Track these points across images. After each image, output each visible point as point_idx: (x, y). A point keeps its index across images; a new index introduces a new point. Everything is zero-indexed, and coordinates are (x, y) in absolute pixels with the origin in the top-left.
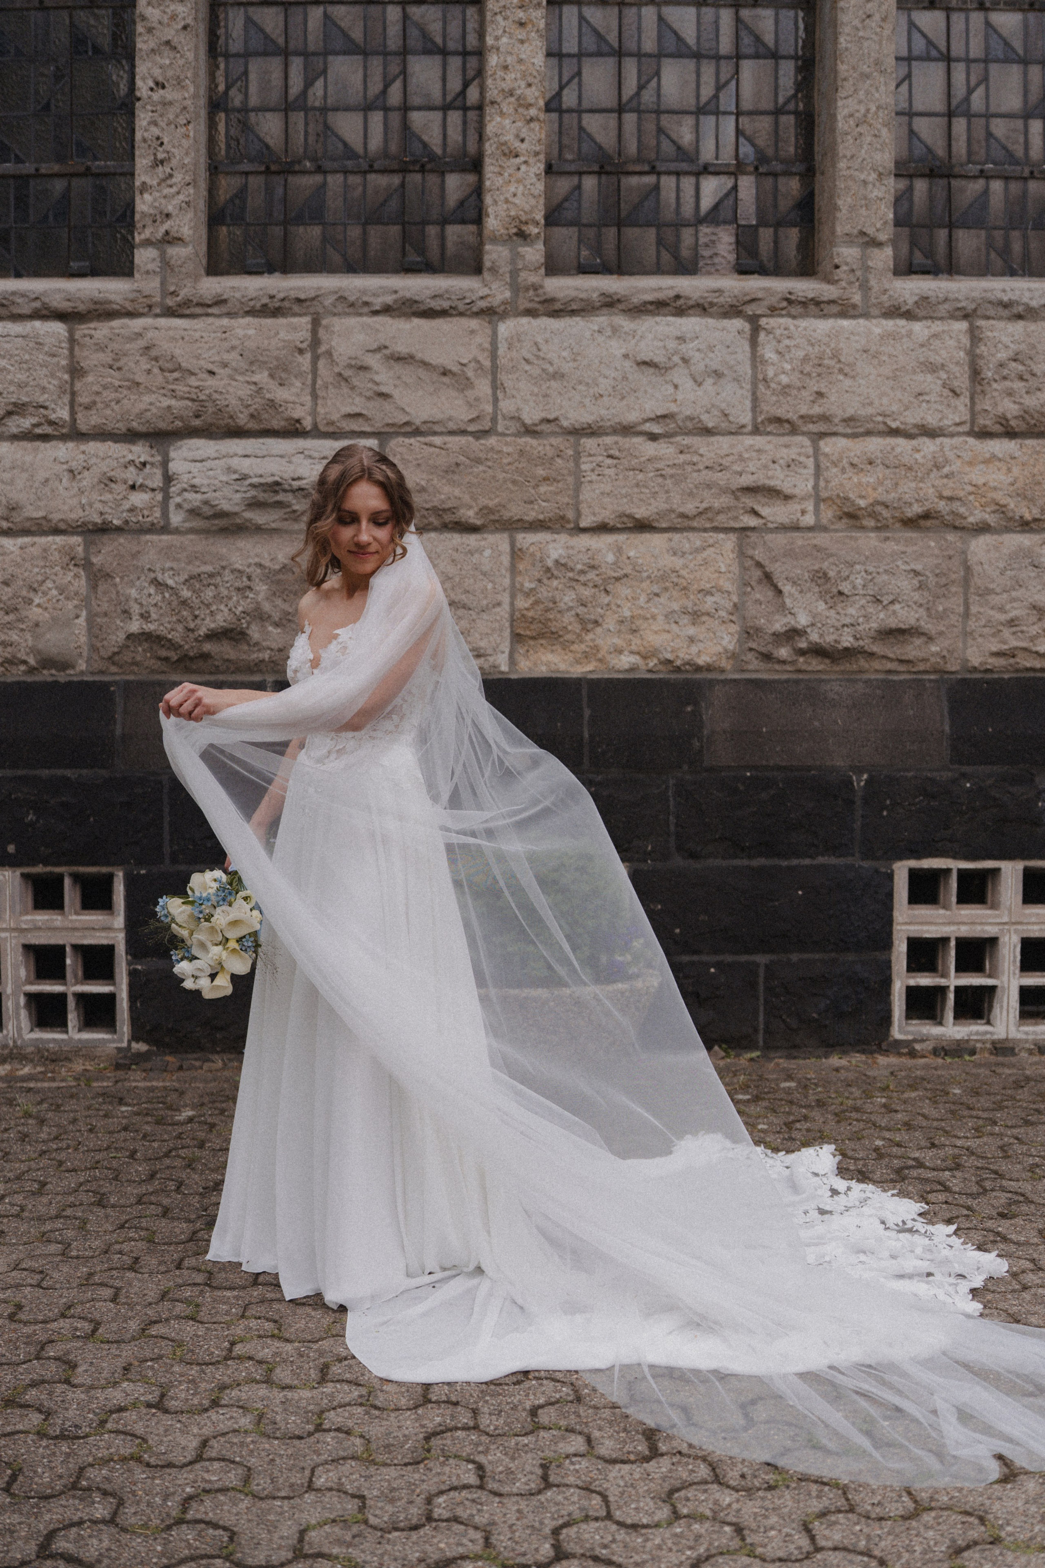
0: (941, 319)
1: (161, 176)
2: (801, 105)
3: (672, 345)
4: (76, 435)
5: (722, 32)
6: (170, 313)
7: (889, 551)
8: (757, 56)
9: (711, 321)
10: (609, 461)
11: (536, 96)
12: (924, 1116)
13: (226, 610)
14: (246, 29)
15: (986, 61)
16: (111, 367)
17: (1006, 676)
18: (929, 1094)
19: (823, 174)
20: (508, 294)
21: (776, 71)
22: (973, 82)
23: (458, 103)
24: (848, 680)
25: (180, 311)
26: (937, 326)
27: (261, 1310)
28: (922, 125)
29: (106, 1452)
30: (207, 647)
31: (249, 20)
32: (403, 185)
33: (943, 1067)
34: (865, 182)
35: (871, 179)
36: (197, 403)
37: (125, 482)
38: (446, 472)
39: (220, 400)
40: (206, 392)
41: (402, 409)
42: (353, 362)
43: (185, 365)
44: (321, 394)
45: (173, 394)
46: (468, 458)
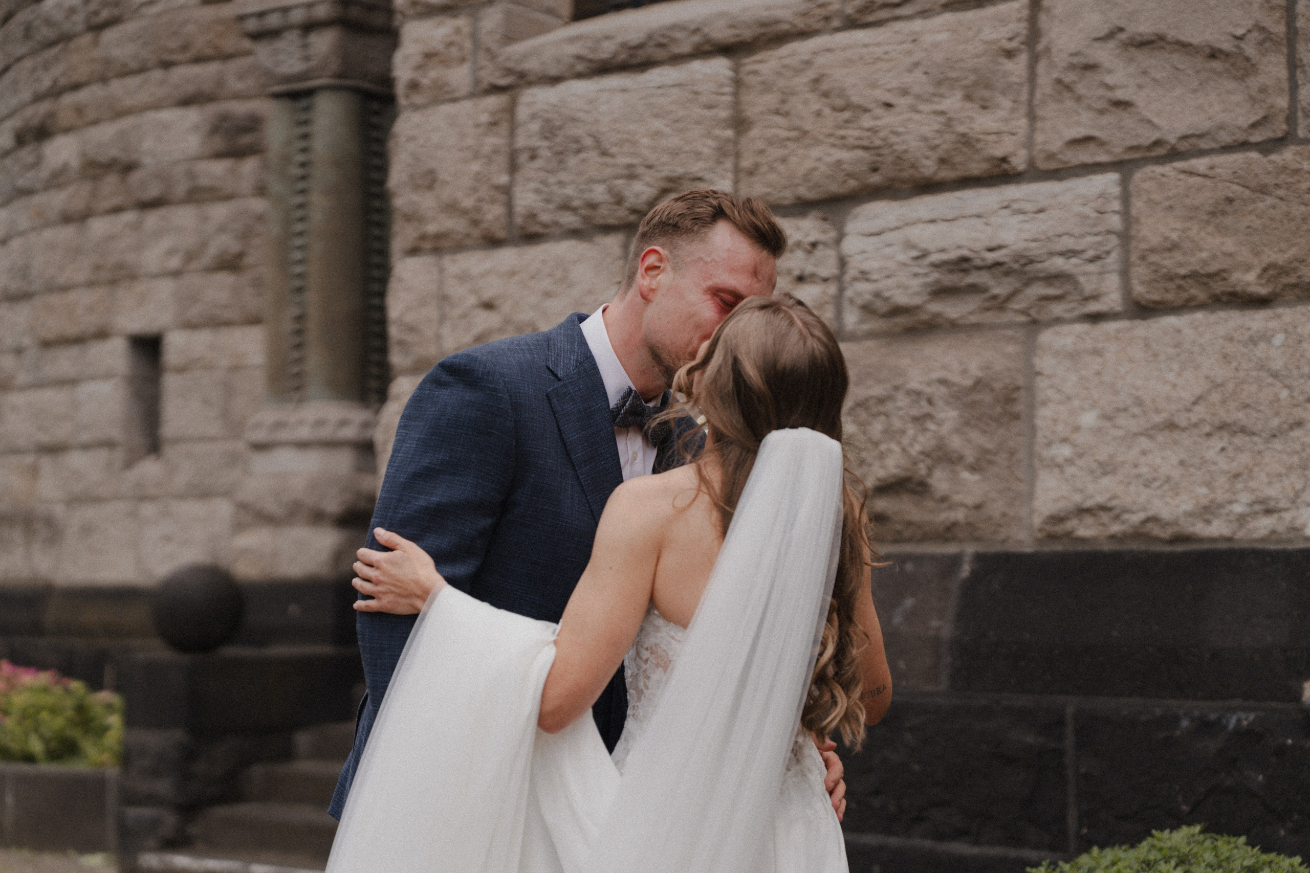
6: (850, 23)
16: (777, 112)
25: (862, 20)
30: (880, 504)
36: (873, 152)
37: (789, 272)
38: (1213, 214)
39: (898, 143)
40: (882, 134)
41: (1149, 122)
42: (1075, 60)
43: (855, 99)
44: (1040, 112)
45: (843, 143)
46: (1247, 187)
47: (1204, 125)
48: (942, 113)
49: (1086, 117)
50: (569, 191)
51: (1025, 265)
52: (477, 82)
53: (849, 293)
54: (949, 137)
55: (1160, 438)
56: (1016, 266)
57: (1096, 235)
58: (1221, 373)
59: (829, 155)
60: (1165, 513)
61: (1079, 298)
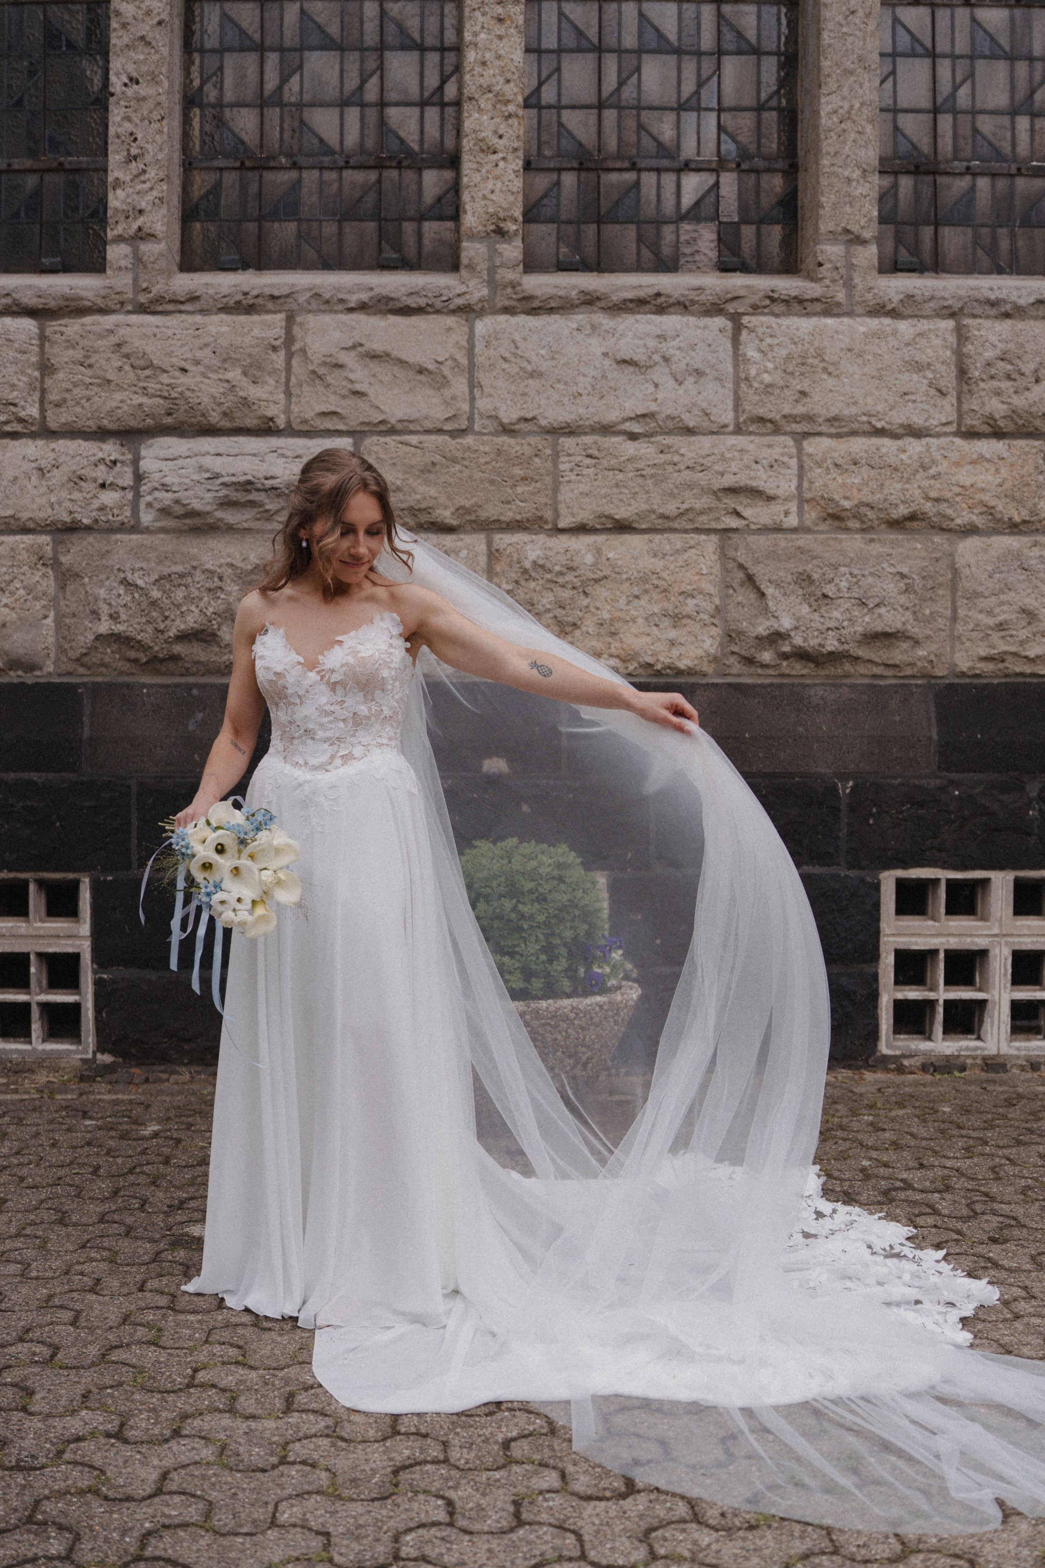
0: (927, 317)
1: (135, 172)
2: (784, 102)
3: (652, 343)
4: (48, 433)
5: (703, 27)
6: (142, 309)
7: (874, 553)
8: (739, 52)
9: (692, 320)
10: (589, 461)
11: (515, 92)
12: (912, 1134)
13: (197, 611)
14: (222, 26)
15: (972, 57)
17: (995, 681)
18: (917, 1112)
19: (806, 170)
20: (485, 292)
21: (759, 66)
22: (959, 79)
23: (435, 99)
24: (833, 685)
25: (153, 308)
26: (924, 325)
27: (226, 1335)
28: (907, 122)
29: (63, 1485)
30: (178, 649)
31: (225, 16)
32: (379, 181)
33: (932, 1084)
34: (849, 180)
35: (855, 176)
36: (170, 401)
37: (94, 480)
38: (423, 471)
39: (192, 397)
40: (178, 390)
41: (378, 407)
42: (327, 360)
43: (156, 362)
44: (295, 391)
45: (144, 392)
46: (445, 457)
47: (415, 415)
48: (226, 381)
49: (332, 398)
53: (146, 499)
54: (232, 398)
59: (132, 399)
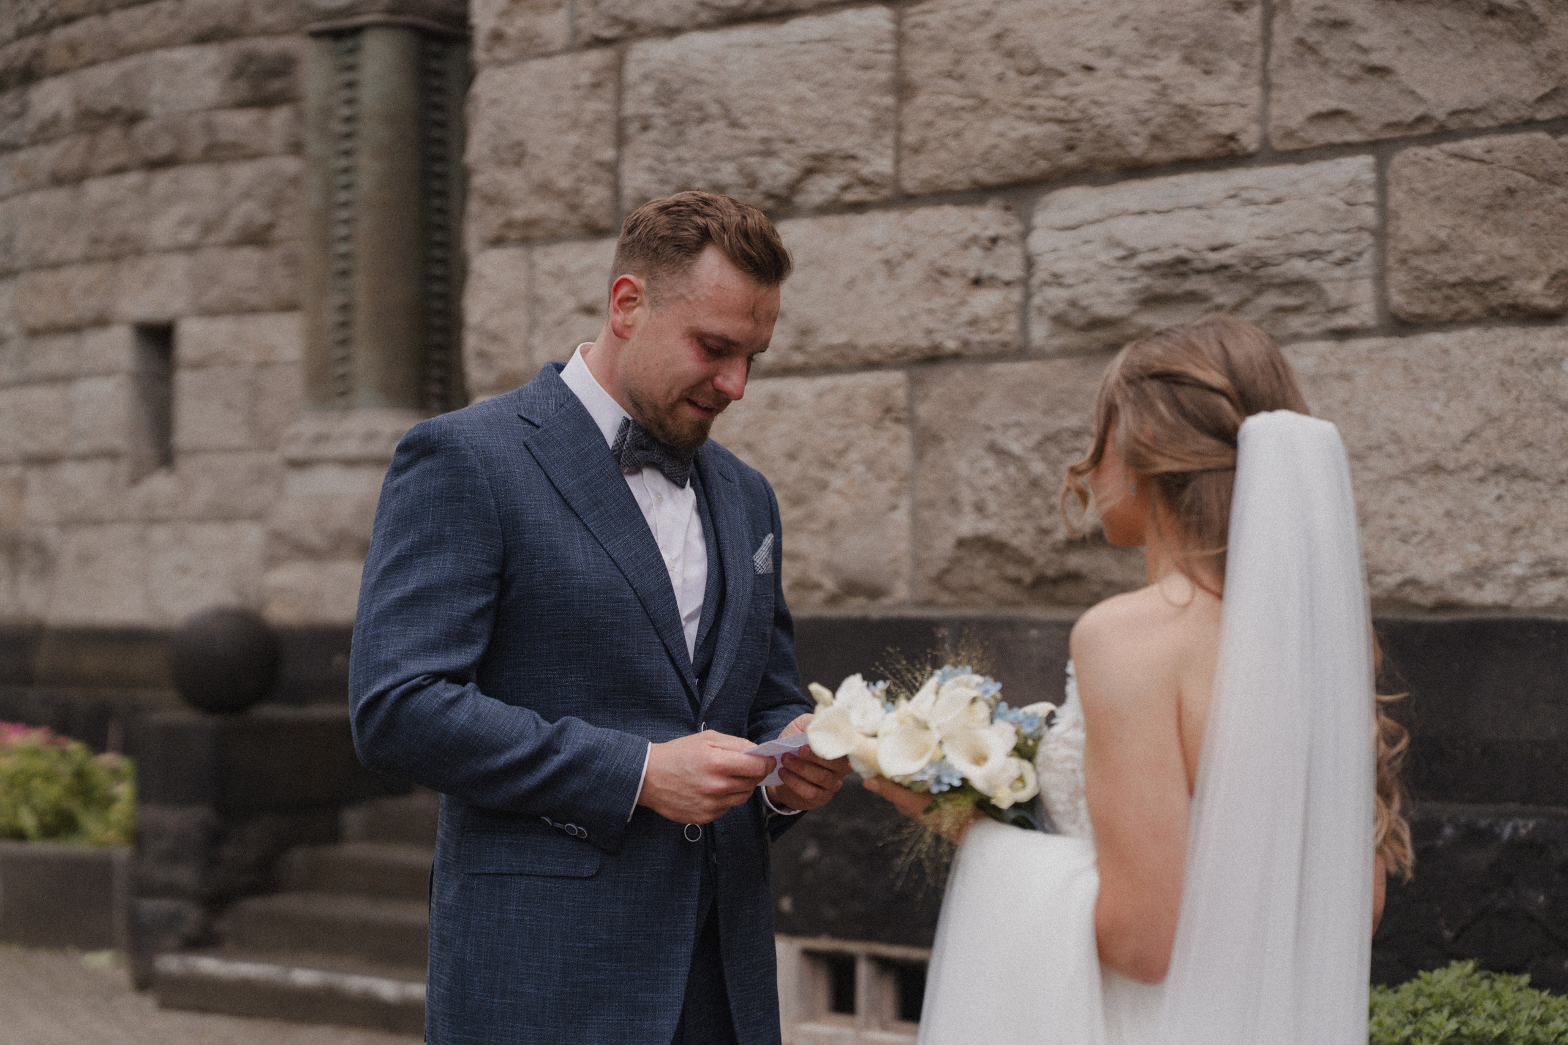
4: (903, 199)
16: (949, 75)
36: (1067, 126)
37: (963, 274)
38: (1489, 208)
39: (1099, 116)
40: (1079, 104)
41: (1412, 93)
42: (1321, 15)
43: (1047, 61)
44: (1276, 79)
45: (1031, 115)
46: (1533, 176)
47: (1480, 98)
48: (1156, 79)
49: (1334, 85)
50: (690, 170)
51: (1257, 268)
52: (576, 32)
53: (1037, 301)
54: (1164, 109)
55: (1422, 483)
56: (1246, 270)
57: (1347, 231)
58: (1498, 404)
59: (1014, 129)
60: (1427, 576)
61: (1322, 309)
